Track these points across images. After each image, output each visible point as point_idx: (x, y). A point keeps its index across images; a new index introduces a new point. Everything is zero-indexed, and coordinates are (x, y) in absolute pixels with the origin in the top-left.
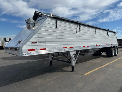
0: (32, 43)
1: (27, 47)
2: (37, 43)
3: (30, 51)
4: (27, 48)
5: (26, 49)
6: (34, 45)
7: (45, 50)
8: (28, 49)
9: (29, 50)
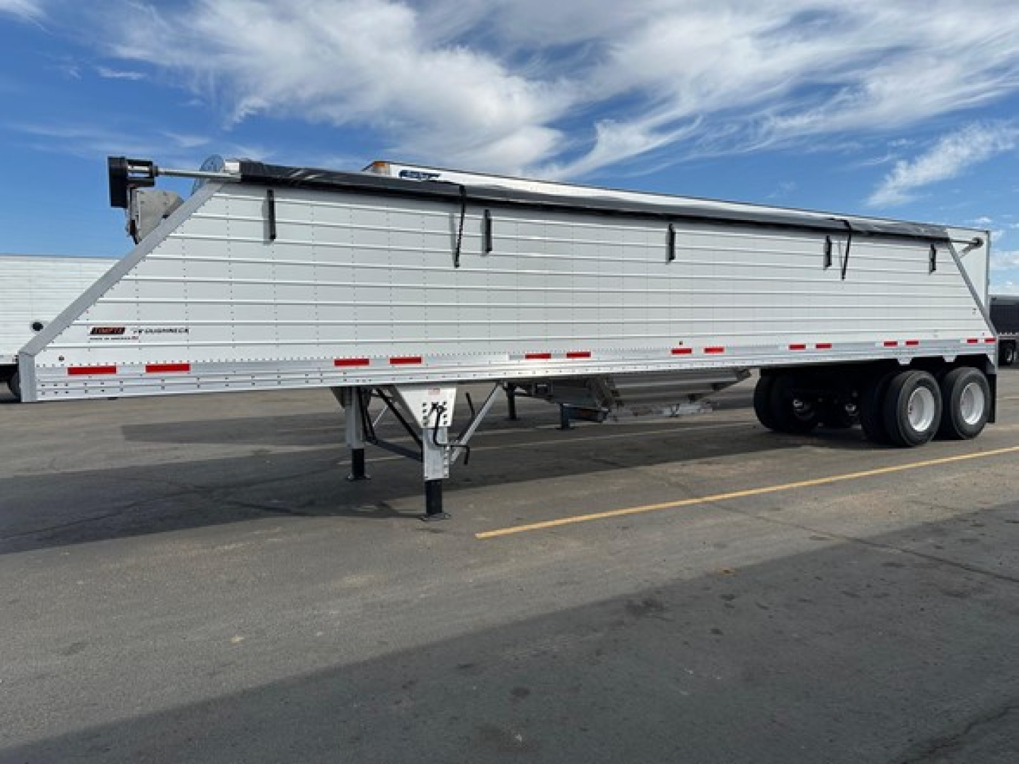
0: (96, 331)
1: (60, 353)
2: (127, 333)
3: (85, 377)
4: (61, 359)
5: (59, 364)
6: (106, 341)
7: (184, 373)
8: (67, 364)
9: (73, 371)
